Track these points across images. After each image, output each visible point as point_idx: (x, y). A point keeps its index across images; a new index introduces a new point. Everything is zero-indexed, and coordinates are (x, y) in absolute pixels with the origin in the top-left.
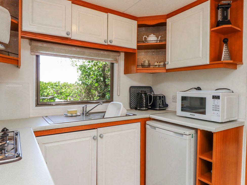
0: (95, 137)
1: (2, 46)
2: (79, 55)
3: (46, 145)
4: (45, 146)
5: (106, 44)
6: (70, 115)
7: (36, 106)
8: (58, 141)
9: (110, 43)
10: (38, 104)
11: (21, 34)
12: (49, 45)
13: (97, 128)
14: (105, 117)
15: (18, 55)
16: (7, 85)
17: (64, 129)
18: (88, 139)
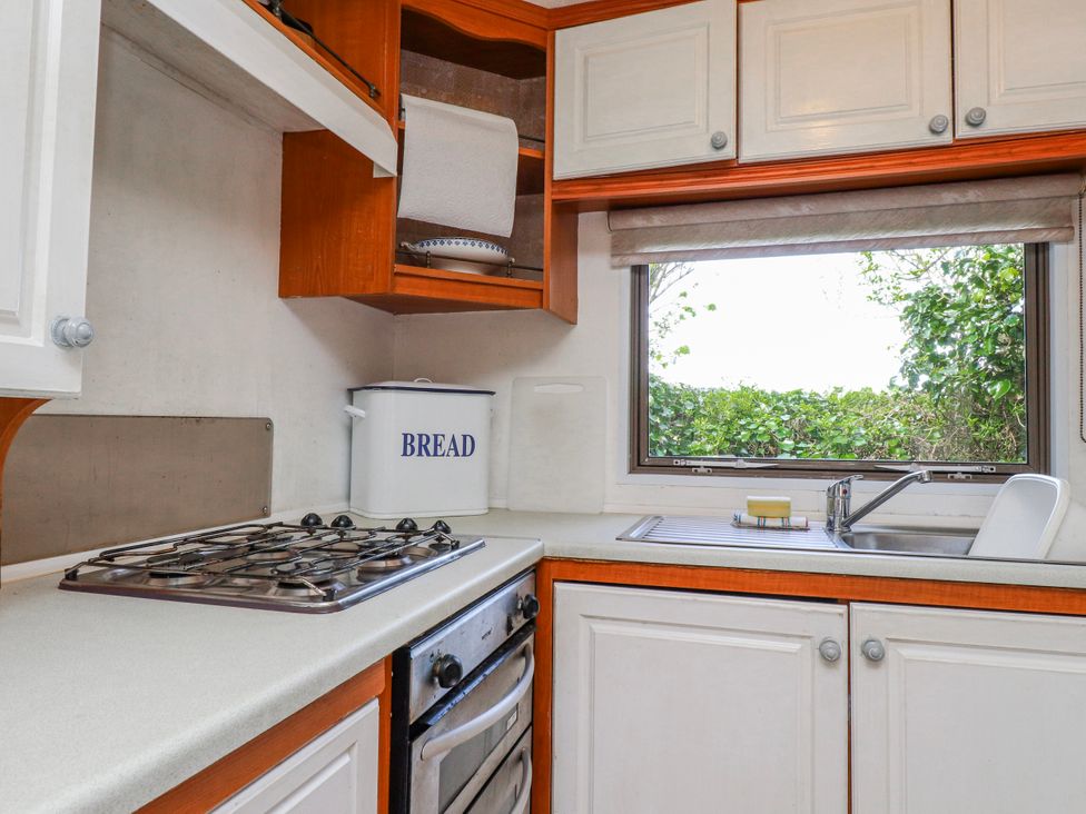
0: (830, 645)
1: (490, 249)
2: (815, 232)
3: (599, 627)
4: (591, 628)
5: (947, 139)
6: (755, 521)
7: (632, 470)
8: (645, 622)
9: (968, 128)
10: (639, 465)
11: (552, 193)
12: (672, 215)
13: (847, 602)
14: (971, 554)
15: (542, 270)
16: (537, 389)
17: (669, 570)
18: (794, 646)
